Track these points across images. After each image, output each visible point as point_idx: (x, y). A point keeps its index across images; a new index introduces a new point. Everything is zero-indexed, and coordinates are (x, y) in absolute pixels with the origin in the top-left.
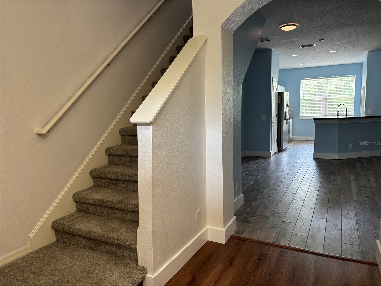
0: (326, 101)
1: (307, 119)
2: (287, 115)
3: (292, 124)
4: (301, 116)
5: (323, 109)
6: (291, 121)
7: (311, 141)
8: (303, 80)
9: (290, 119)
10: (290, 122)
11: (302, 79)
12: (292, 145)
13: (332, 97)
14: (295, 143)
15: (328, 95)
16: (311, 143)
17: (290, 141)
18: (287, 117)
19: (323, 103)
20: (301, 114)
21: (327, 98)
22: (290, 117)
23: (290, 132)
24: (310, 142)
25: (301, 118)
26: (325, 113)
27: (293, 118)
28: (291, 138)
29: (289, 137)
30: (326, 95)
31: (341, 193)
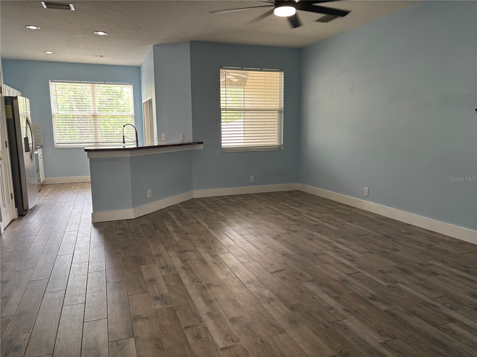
0: (95, 120)
1: (68, 148)
2: (30, 141)
3: (42, 156)
4: (57, 143)
5: (92, 132)
6: (39, 152)
7: (79, 184)
8: (54, 83)
9: (36, 149)
10: (39, 154)
11: (52, 81)
12: (46, 196)
13: (104, 113)
14: (52, 190)
15: (97, 110)
16: (79, 187)
17: (42, 186)
18: (31, 146)
19: (91, 123)
20: (56, 141)
21: (96, 115)
22: (36, 145)
23: (39, 171)
24: (77, 185)
25: (57, 147)
26: (96, 139)
27: (42, 147)
28: (43, 182)
29: (40, 181)
30: (94, 111)
31: (183, 325)
